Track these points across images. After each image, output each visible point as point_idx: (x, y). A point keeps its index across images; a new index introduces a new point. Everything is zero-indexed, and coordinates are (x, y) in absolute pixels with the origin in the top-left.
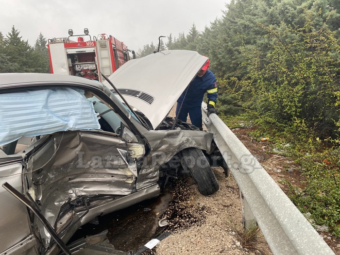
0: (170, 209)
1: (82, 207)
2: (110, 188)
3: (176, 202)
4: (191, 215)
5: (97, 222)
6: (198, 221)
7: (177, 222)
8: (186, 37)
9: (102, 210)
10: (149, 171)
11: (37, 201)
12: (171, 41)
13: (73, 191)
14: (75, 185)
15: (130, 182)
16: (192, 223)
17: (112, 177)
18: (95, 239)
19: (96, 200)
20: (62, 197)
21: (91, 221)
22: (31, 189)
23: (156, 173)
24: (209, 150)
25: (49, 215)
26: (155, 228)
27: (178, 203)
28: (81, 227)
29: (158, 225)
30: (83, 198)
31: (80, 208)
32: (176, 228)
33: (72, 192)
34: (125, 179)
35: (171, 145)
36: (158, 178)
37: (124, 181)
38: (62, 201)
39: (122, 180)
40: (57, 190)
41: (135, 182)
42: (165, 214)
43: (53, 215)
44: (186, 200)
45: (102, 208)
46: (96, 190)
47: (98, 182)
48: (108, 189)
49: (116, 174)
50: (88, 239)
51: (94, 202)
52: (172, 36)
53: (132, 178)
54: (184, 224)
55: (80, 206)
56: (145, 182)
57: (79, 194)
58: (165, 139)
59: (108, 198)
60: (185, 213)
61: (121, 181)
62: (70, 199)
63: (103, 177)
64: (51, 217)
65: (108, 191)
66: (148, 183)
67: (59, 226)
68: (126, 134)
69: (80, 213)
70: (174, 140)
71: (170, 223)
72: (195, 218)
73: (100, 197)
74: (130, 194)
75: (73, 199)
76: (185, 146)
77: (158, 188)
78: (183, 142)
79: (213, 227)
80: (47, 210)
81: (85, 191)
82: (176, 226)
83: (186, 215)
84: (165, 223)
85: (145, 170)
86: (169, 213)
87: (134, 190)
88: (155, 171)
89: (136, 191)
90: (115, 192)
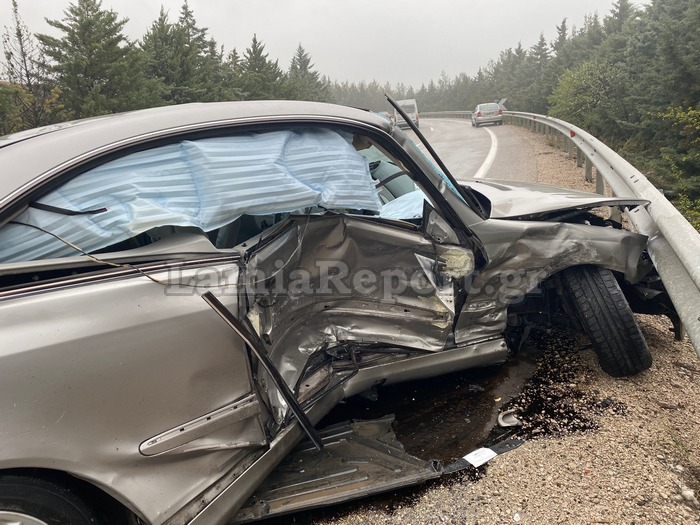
0: (527, 395)
1: (347, 363)
2: (401, 333)
3: (544, 383)
4: (574, 413)
5: (374, 397)
6: (589, 428)
7: (541, 423)
8: (602, 23)
9: (385, 374)
10: (484, 308)
11: (265, 335)
12: (564, 35)
13: (332, 331)
14: (335, 319)
15: (442, 325)
16: (574, 429)
17: (406, 311)
18: (370, 428)
19: (374, 353)
20: (312, 339)
21: (363, 392)
22: (253, 311)
23: (500, 314)
24: (634, 274)
25: (287, 367)
26: (489, 427)
27: (547, 384)
28: (344, 400)
29: (497, 421)
30: (350, 346)
31: (343, 363)
32: (536, 434)
33: (329, 332)
34: (431, 319)
35: (536, 255)
36: (503, 326)
37: (430, 322)
38: (312, 346)
39: (424, 319)
40: (304, 324)
41: (453, 328)
42: (514, 401)
43: (292, 368)
44: (566, 381)
45: (386, 369)
46: (374, 333)
47: (378, 318)
48: (397, 335)
49: (413, 307)
50: (357, 425)
51: (369, 357)
52: (566, 24)
53: (447, 318)
54: (555, 430)
55: (343, 359)
56: (475, 330)
57: (343, 338)
58: (523, 241)
59: (396, 352)
60: (559, 407)
61: (424, 322)
62: (327, 344)
63: (389, 311)
64: (290, 373)
65: (397, 339)
66: (480, 333)
67: (303, 389)
68: (435, 225)
69: (343, 373)
70: (545, 244)
71: (525, 422)
72: (585, 421)
73: (382, 348)
74: (440, 350)
75: (331, 345)
76: (571, 260)
77: (503, 346)
78: (566, 251)
79: (627, 447)
80: (284, 358)
81: (353, 334)
82: (537, 430)
83: (562, 411)
84: (514, 421)
85: (475, 305)
86: (523, 401)
87: (450, 344)
88: (498, 310)
89: (455, 346)
90: (411, 341)
